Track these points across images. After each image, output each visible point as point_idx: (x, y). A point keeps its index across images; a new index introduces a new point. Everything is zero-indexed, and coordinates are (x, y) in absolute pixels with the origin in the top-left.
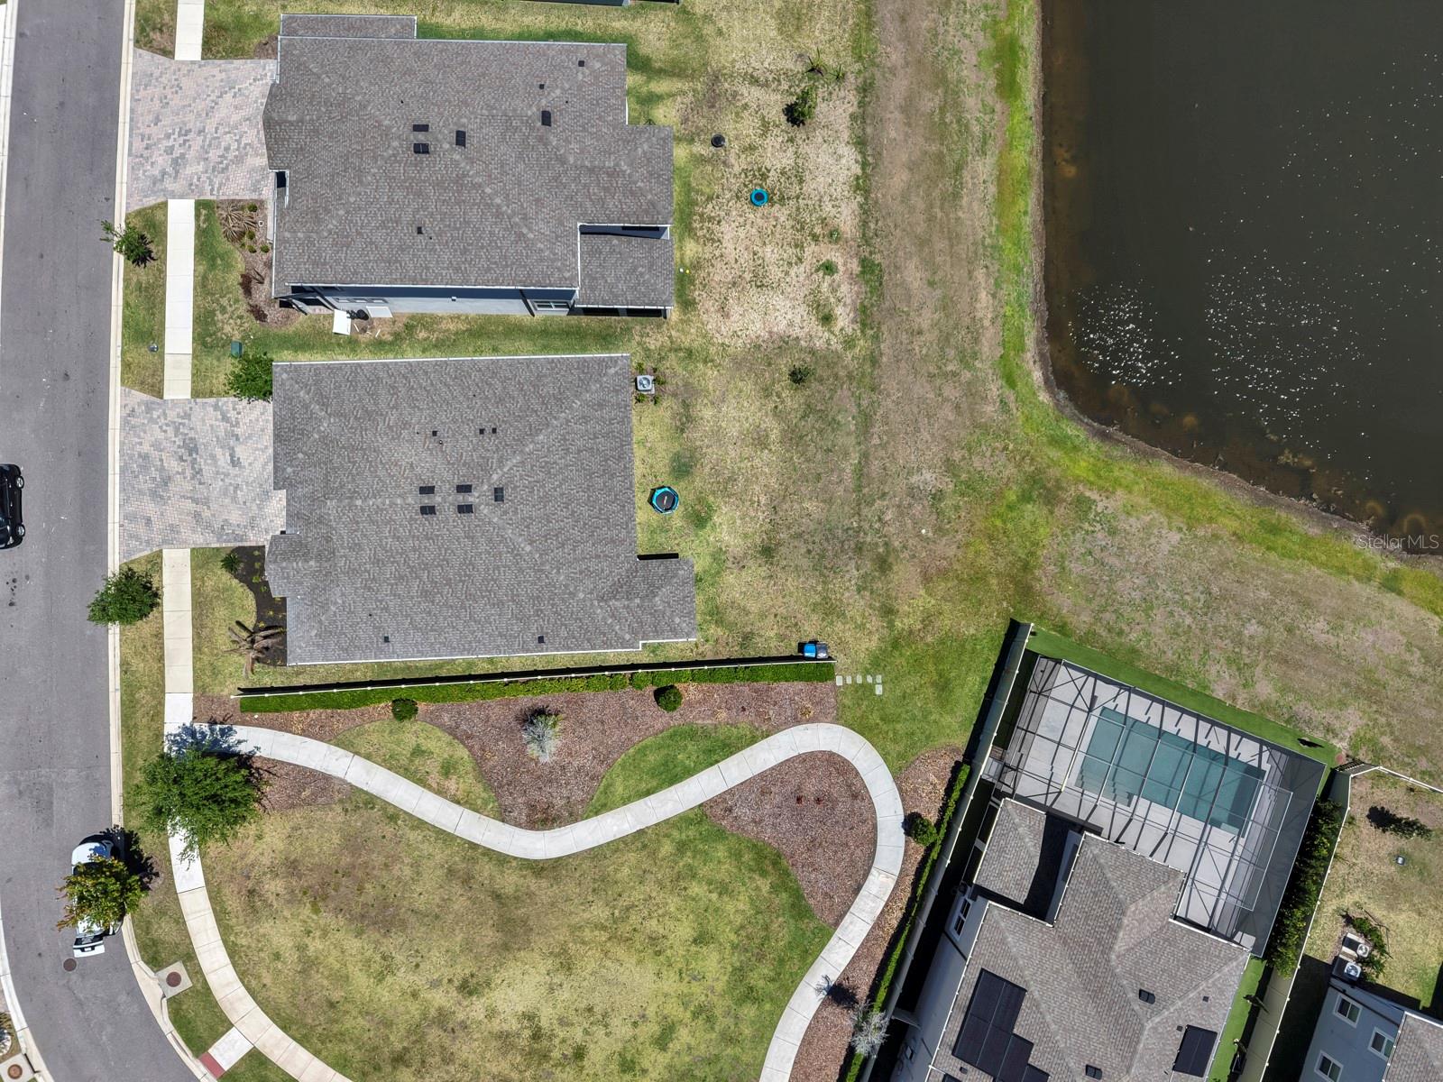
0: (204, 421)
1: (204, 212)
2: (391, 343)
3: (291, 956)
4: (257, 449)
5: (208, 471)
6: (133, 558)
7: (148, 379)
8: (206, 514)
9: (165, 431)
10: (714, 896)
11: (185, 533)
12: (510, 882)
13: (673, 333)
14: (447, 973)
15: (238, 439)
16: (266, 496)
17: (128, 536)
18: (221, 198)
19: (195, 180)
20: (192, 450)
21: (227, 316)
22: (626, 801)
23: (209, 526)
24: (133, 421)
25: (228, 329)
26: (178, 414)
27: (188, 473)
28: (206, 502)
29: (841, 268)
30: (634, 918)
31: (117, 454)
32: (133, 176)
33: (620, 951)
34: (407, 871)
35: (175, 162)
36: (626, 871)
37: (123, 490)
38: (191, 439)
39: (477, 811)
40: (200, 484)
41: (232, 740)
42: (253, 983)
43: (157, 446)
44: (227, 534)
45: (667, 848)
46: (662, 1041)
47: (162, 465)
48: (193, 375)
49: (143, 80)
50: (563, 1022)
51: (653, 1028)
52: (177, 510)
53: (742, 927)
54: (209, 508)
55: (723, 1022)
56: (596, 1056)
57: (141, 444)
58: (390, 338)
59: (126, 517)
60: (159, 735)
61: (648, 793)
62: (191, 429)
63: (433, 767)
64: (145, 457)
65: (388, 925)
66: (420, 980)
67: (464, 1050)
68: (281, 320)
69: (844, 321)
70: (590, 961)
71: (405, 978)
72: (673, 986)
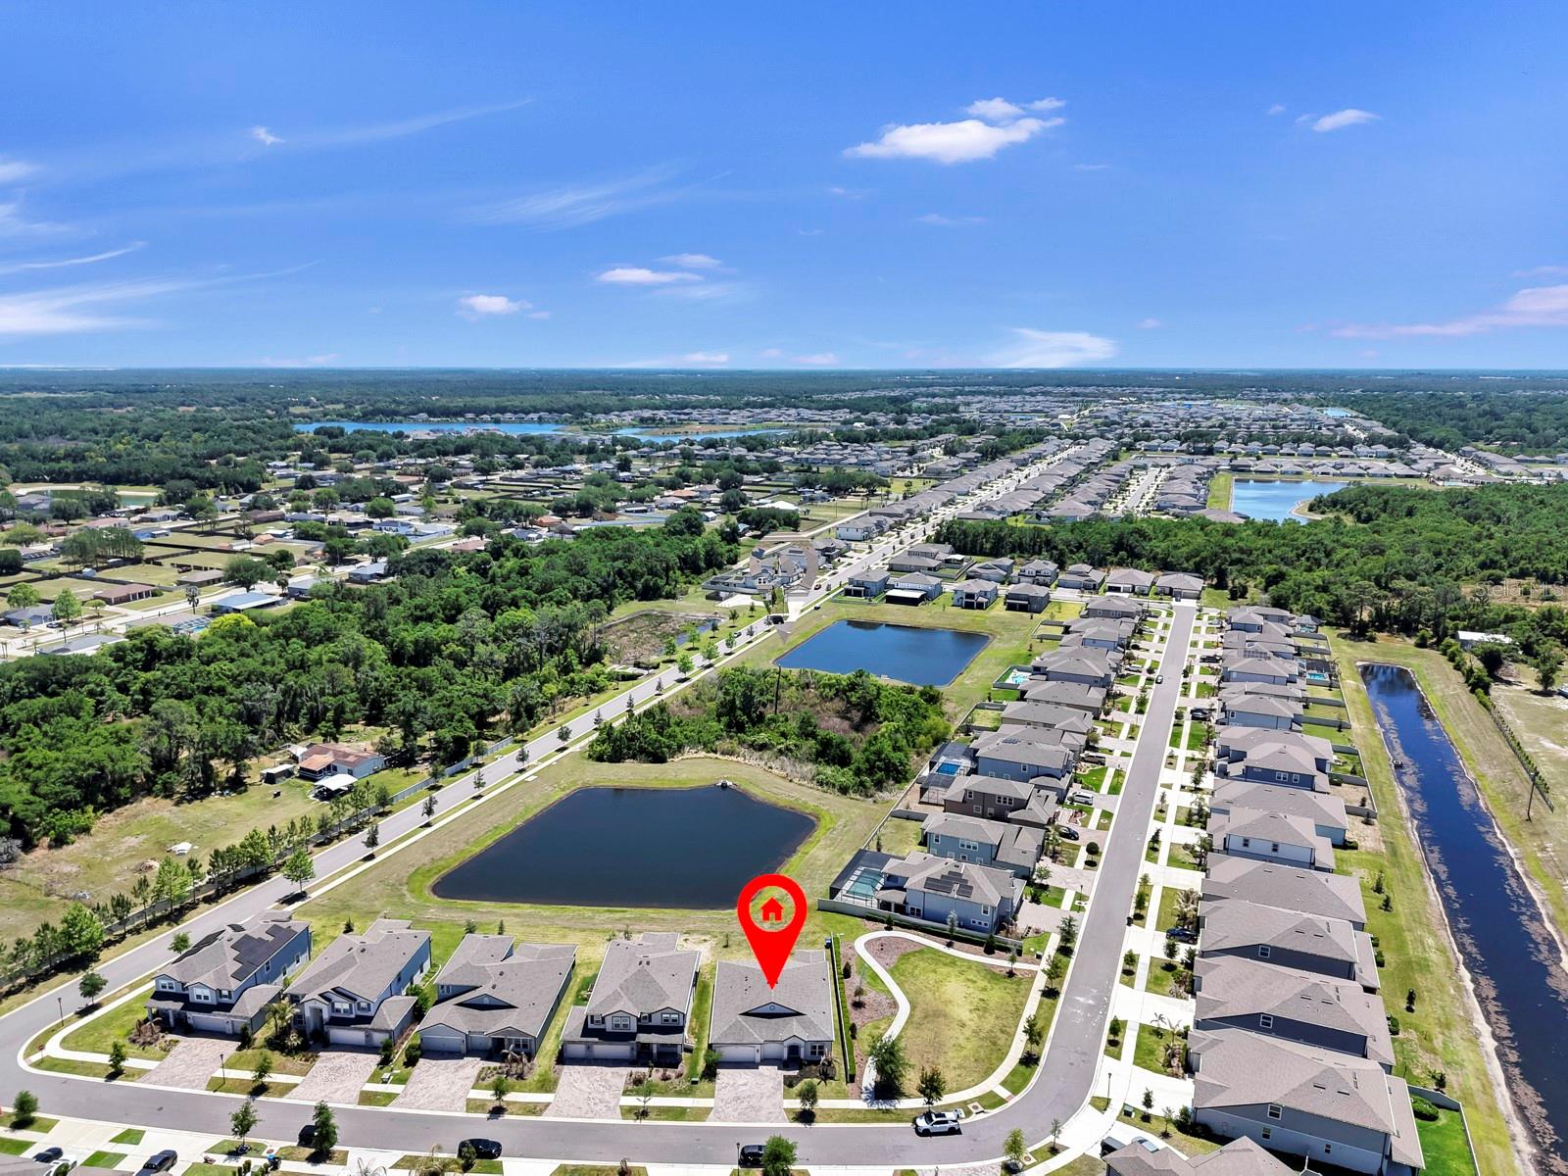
0: (725, 1094)
1: (629, 1093)
3: (958, 1072)
4: (740, 1077)
5: (748, 1093)
6: (787, 1118)
7: (702, 1113)
8: (768, 1094)
10: (919, 969)
12: (918, 1014)
15: (735, 1083)
16: (761, 1074)
17: (777, 1120)
18: (623, 1087)
19: (612, 1096)
20: (738, 1098)
21: (678, 1086)
22: (885, 986)
23: (774, 1093)
27: (748, 1099)
28: (762, 1094)
29: (687, 937)
31: (738, 1123)
32: (606, 1117)
33: (943, 989)
34: (919, 1039)
35: (601, 1102)
36: (912, 987)
37: (755, 1121)
38: (733, 1098)
40: (754, 1096)
42: (973, 1084)
43: (735, 1110)
44: (778, 1087)
45: (903, 978)
46: (975, 982)
48: (704, 1098)
49: (559, 1113)
51: (969, 984)
53: (929, 964)
54: (766, 1093)
56: (982, 996)
58: (697, 1039)
61: (882, 981)
62: (728, 1098)
65: (941, 1045)
66: (961, 1038)
67: (988, 1027)
68: (683, 1067)
69: (707, 938)
70: (947, 996)
71: (962, 1041)
72: (953, 979)
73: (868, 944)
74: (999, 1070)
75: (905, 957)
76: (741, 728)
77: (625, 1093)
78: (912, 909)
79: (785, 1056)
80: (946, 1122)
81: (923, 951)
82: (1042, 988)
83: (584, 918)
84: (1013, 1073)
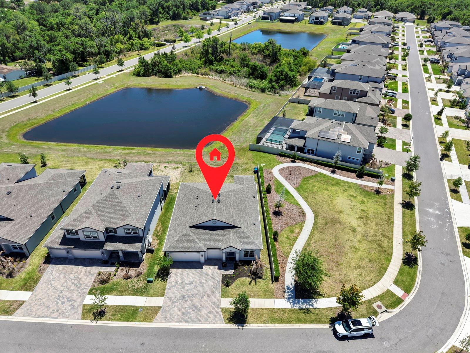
0: (173, 293)
1: (93, 291)
2: (160, 240)
4: (187, 276)
5: (193, 292)
6: (223, 318)
7: (153, 312)
8: (208, 293)
9: (175, 306)
11: (215, 300)
12: (321, 221)
14: (352, 235)
15: (183, 282)
16: (204, 274)
17: (214, 320)
18: (91, 286)
19: (80, 294)
20: (184, 297)
21: (136, 285)
22: (295, 200)
23: (213, 292)
24: (168, 318)
25: (141, 285)
26: (169, 301)
27: (192, 298)
28: (204, 293)
29: (166, 165)
30: (325, 200)
31: (181, 324)
33: (335, 202)
34: (324, 242)
35: (68, 301)
36: (313, 201)
37: (195, 322)
38: (180, 297)
39: (303, 227)
40: (197, 295)
41: (291, 286)
42: (372, 282)
43: (180, 310)
44: (217, 286)
45: (306, 194)
46: (355, 197)
47: (188, 308)
48: (156, 296)
50: (356, 212)
51: (351, 198)
52: (207, 303)
54: (206, 292)
55: (346, 187)
56: (362, 208)
57: (178, 315)
58: (159, 241)
59: (206, 321)
60: (291, 310)
61: (293, 196)
62: (176, 297)
63: (291, 236)
64: (183, 313)
65: (341, 247)
66: (355, 240)
67: (371, 232)
68: (143, 268)
69: (179, 166)
70: (338, 208)
71: (356, 244)
72: (340, 195)
73: (281, 171)
74: (389, 270)
75: (306, 179)
76: (211, 63)
77: (91, 292)
78: (309, 150)
79: (224, 258)
80: (363, 329)
81: (317, 175)
82: (401, 202)
83: (106, 152)
84: (401, 272)
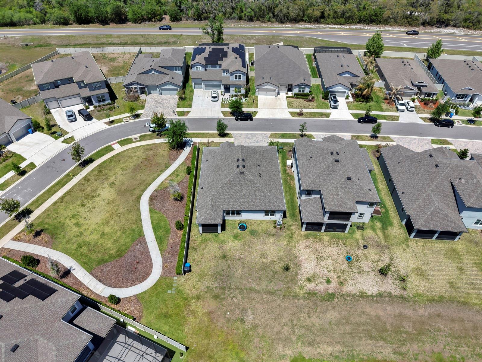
3: (134, 155)
6: (232, 135)
9: (261, 139)
10: (115, 238)
11: (237, 141)
13: (297, 233)
14: (118, 180)
17: (237, 134)
22: (151, 217)
24: (263, 135)
25: (285, 147)
29: (329, 286)
30: (116, 218)
31: (255, 133)
34: (147, 173)
36: (131, 217)
37: (247, 133)
39: (159, 186)
41: (188, 147)
42: (130, 150)
45: (134, 227)
47: (253, 138)
50: (94, 202)
51: (82, 222)
52: (243, 140)
53: (102, 245)
55: (74, 239)
56: (81, 209)
57: (258, 136)
58: (287, 173)
59: (241, 134)
60: (192, 137)
61: (152, 222)
63: (173, 178)
64: (255, 136)
